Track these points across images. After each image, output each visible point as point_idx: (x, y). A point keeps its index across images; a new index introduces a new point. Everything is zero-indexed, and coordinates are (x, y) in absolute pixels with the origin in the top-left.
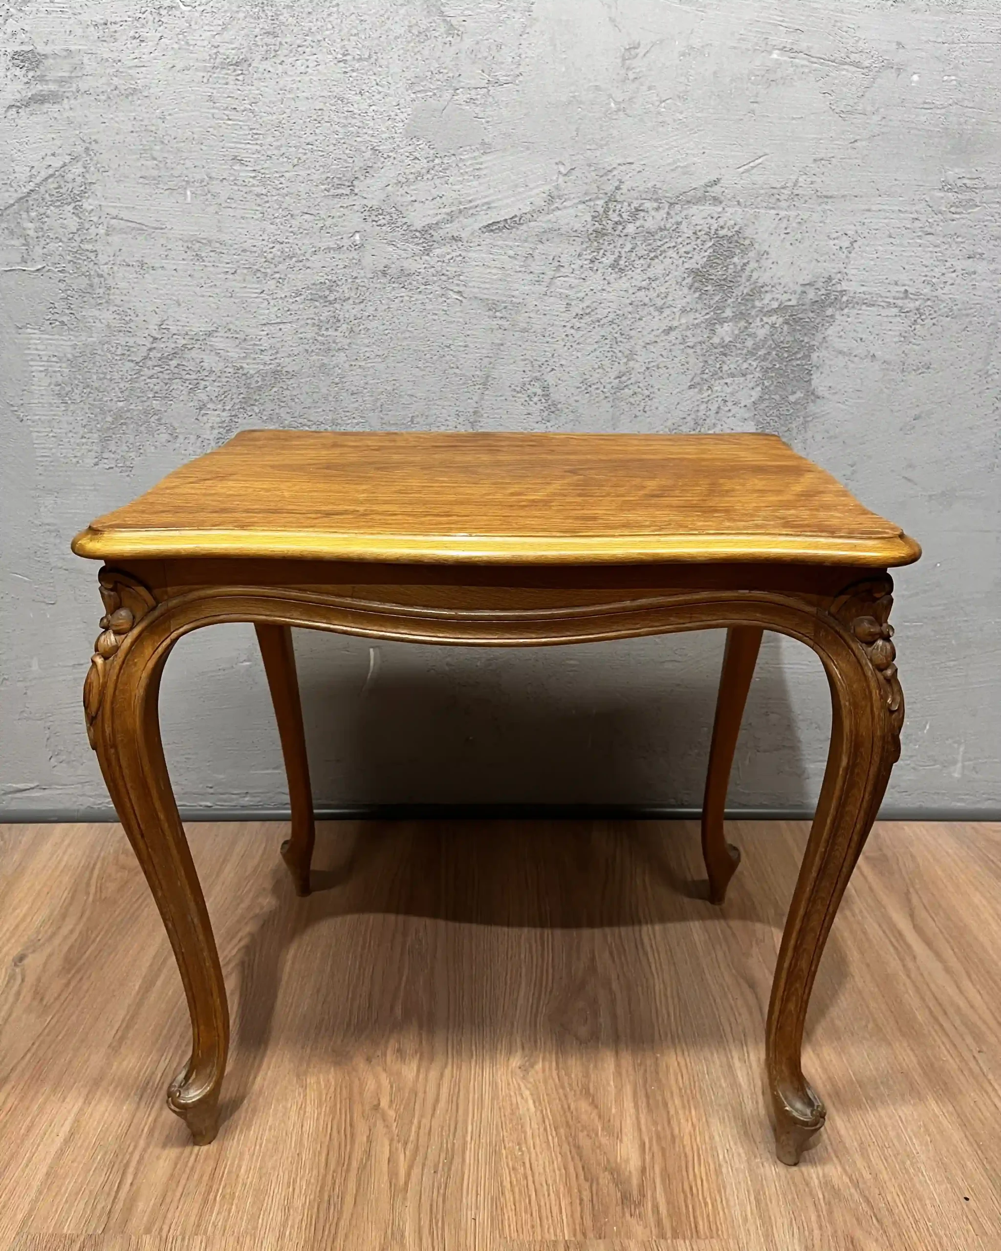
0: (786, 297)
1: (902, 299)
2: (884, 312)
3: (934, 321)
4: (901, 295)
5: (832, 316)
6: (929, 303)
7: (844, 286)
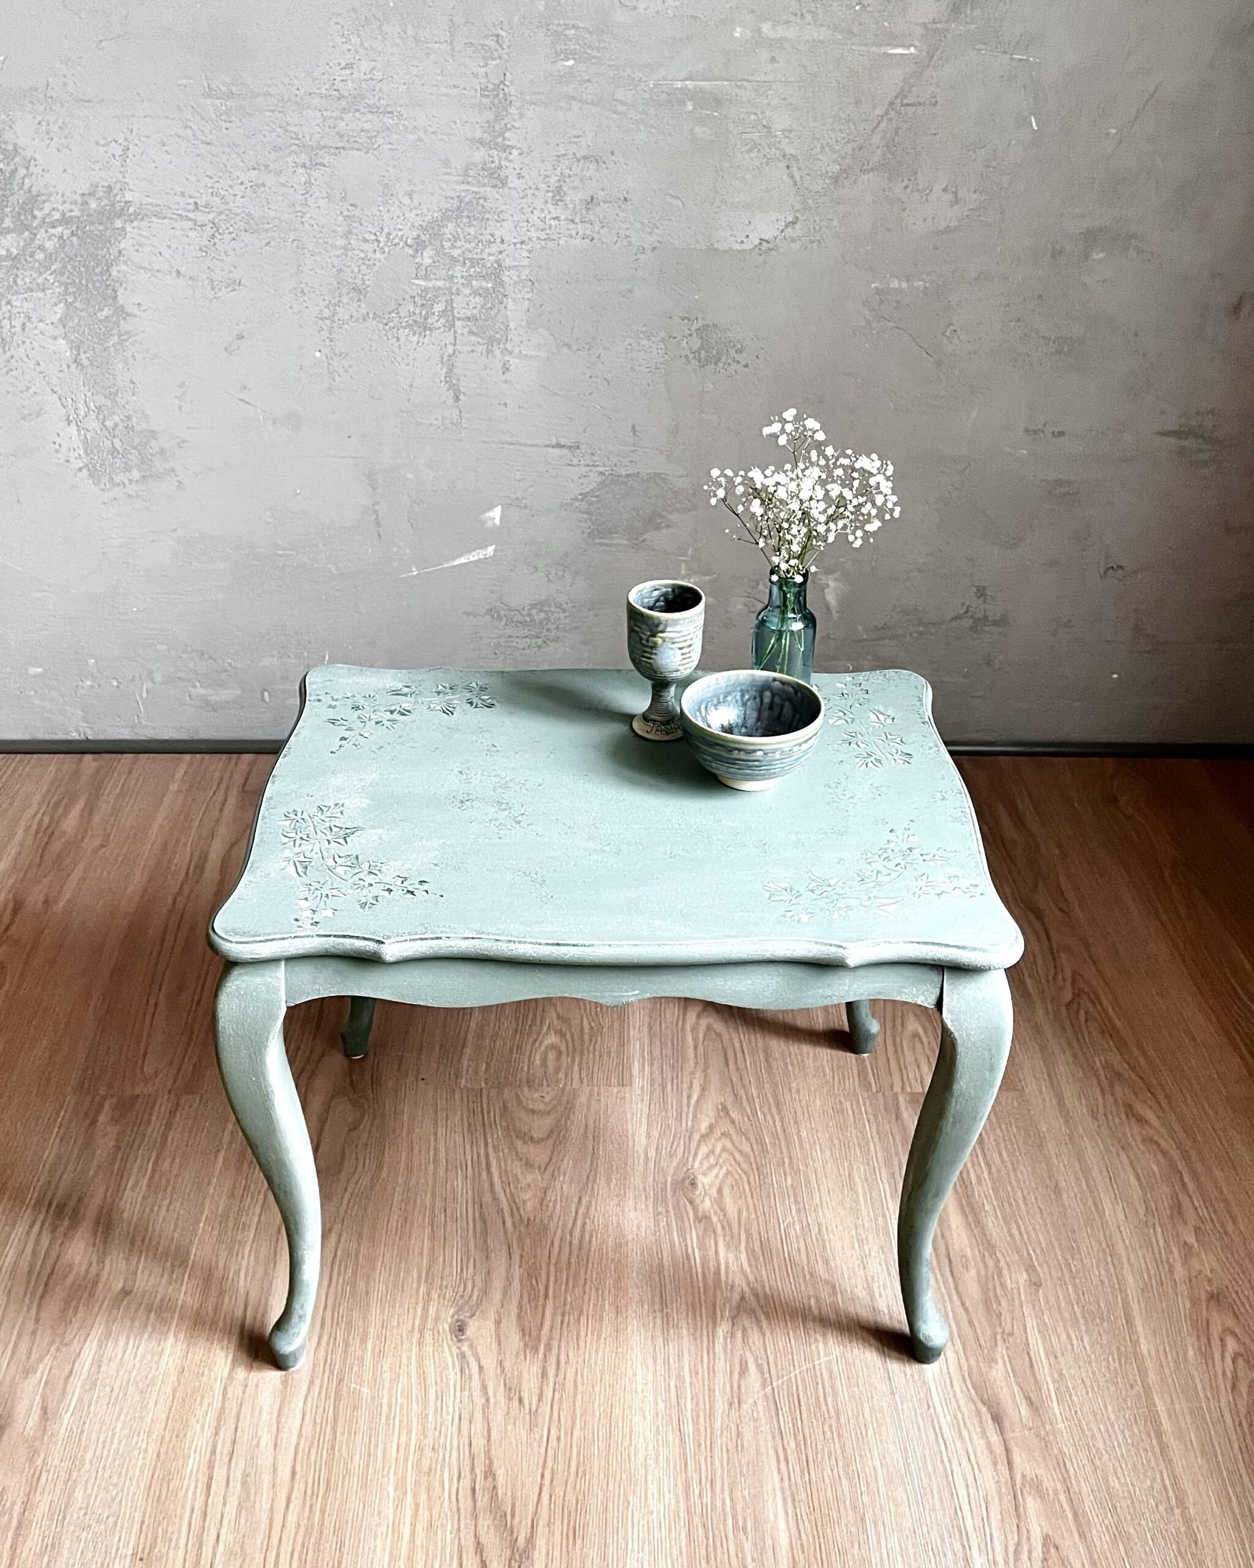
0: (67, 206)
1: (193, 211)
2: (177, 225)
3: (233, 235)
4: (191, 207)
5: (123, 228)
6: (223, 217)
7: (128, 197)
